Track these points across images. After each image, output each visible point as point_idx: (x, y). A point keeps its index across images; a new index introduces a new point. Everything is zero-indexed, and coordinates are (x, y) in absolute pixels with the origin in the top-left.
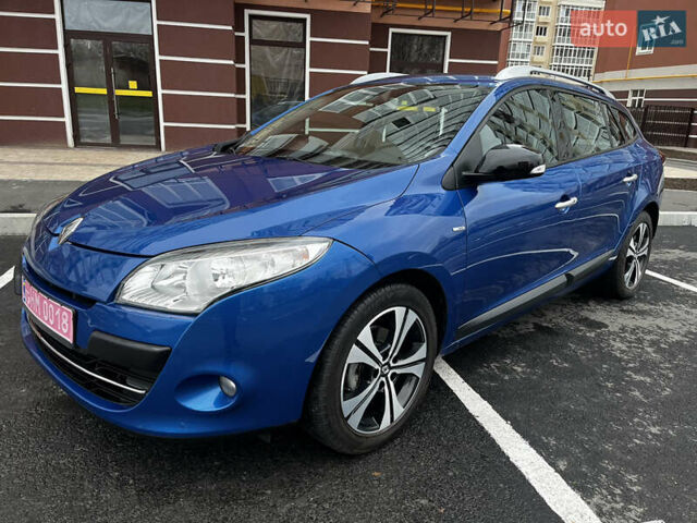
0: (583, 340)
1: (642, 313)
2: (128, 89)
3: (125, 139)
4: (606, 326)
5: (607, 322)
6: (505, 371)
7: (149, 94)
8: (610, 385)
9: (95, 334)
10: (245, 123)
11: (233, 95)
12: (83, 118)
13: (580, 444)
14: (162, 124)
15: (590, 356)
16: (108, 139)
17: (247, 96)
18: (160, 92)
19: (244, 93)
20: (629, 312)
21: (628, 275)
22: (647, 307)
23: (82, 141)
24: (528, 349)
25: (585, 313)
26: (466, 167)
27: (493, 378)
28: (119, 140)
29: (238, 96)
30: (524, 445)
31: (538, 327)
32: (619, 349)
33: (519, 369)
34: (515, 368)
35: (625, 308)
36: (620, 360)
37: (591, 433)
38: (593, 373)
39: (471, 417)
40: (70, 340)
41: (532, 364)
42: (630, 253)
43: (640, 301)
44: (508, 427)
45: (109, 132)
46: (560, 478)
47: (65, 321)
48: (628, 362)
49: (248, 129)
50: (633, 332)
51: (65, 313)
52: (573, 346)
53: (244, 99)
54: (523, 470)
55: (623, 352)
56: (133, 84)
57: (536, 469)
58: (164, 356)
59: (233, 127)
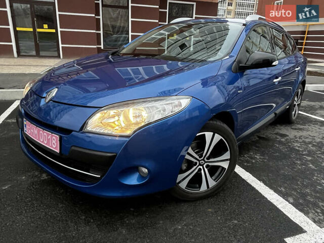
0: (280, 142)
1: (301, 129)
2: (43, 28)
3: (42, 53)
4: (288, 136)
5: (287, 134)
6: (252, 158)
7: (54, 31)
8: (299, 162)
9: (73, 148)
10: (101, 45)
11: (95, 31)
12: (21, 43)
13: (295, 190)
14: (61, 46)
15: (286, 150)
16: (34, 53)
17: (101, 32)
18: (59, 30)
19: (100, 31)
20: (296, 129)
21: (293, 113)
22: (302, 127)
23: (21, 54)
24: (258, 147)
25: (277, 131)
26: (239, 62)
27: (248, 162)
28: (39, 54)
29: (97, 32)
30: (272, 192)
31: (259, 137)
32: (297, 146)
33: (258, 157)
34: (256, 156)
35: (293, 127)
36: (299, 151)
37: (298, 185)
38: (290, 158)
39: (243, 180)
40: (58, 151)
41: (263, 154)
42: (295, 103)
43: (298, 124)
44: (262, 184)
45: (34, 49)
46: (292, 206)
47: (54, 142)
48: (302, 151)
49: (102, 48)
50: (300, 138)
51: (54, 137)
52: (277, 145)
53: (100, 33)
54: (275, 204)
55: (299, 147)
56: (46, 26)
57: (280, 203)
58: (113, 158)
59: (95, 47)
